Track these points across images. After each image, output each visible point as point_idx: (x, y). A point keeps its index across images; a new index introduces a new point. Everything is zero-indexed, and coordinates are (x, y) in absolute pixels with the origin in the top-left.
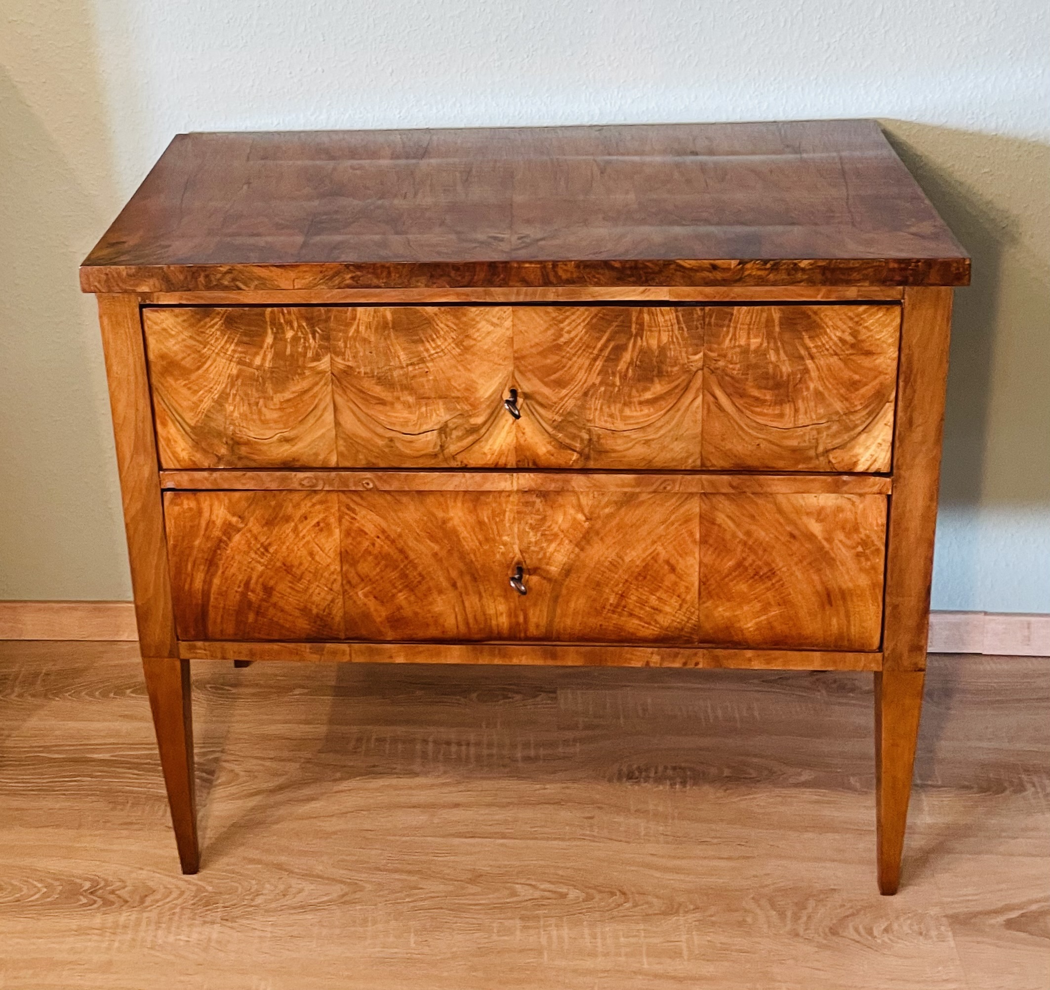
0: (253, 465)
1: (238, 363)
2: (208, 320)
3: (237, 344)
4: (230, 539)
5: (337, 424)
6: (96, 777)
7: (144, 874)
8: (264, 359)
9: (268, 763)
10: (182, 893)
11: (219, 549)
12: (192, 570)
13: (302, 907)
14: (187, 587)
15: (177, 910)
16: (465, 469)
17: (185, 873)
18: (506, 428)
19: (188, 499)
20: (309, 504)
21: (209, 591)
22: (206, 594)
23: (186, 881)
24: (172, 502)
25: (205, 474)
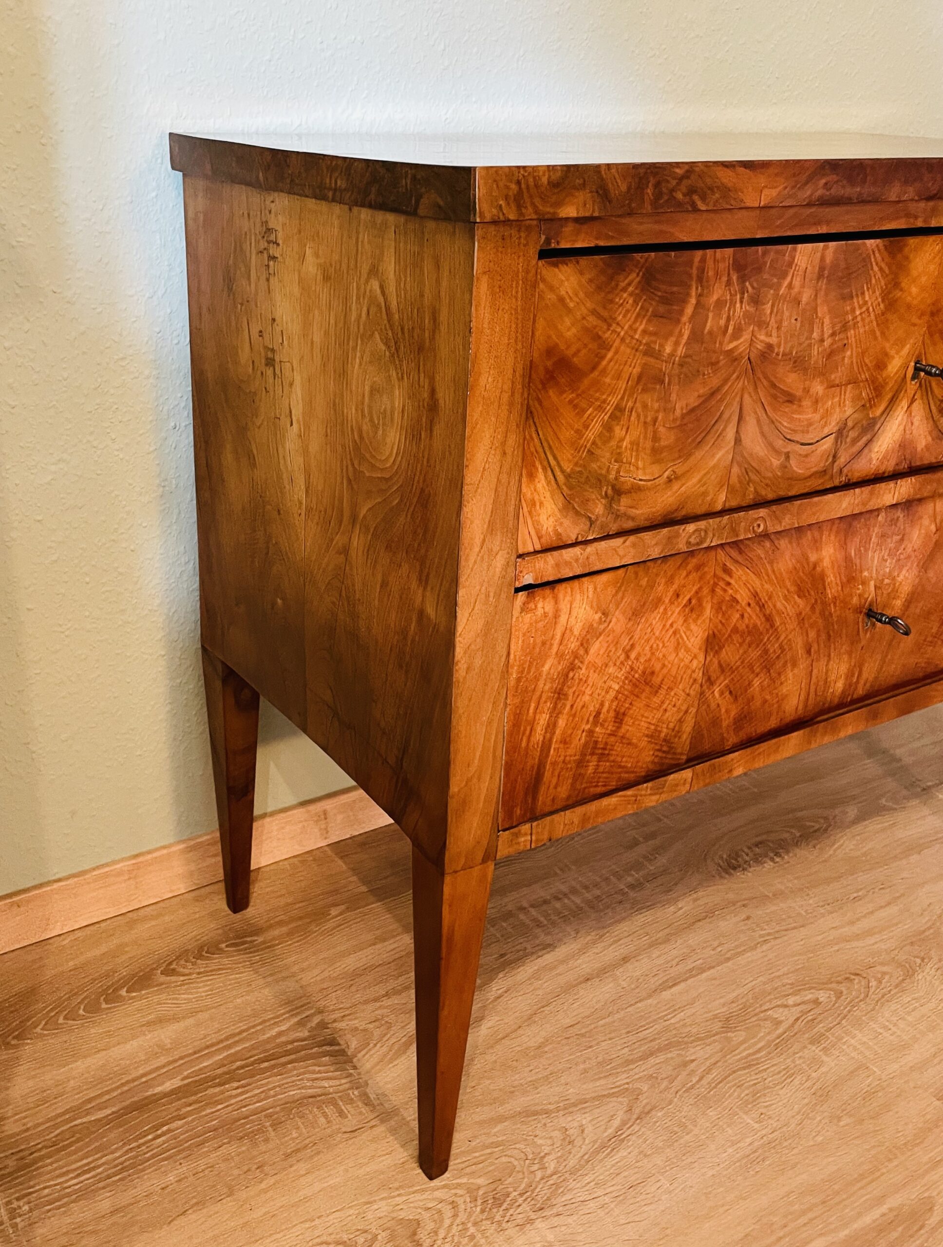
0: (629, 525)
1: (645, 353)
2: (621, 277)
3: (649, 321)
4: (587, 652)
5: (738, 441)
6: (189, 1113)
7: (382, 1208)
8: (677, 344)
9: (387, 1002)
10: (454, 1205)
11: (572, 670)
12: (535, 713)
13: (603, 1147)
14: (524, 744)
15: (472, 1230)
16: (848, 486)
17: (431, 1178)
18: (900, 418)
19: (544, 598)
20: (684, 573)
21: (551, 740)
22: (546, 746)
23: (444, 1187)
24: (524, 609)
25: (577, 550)
